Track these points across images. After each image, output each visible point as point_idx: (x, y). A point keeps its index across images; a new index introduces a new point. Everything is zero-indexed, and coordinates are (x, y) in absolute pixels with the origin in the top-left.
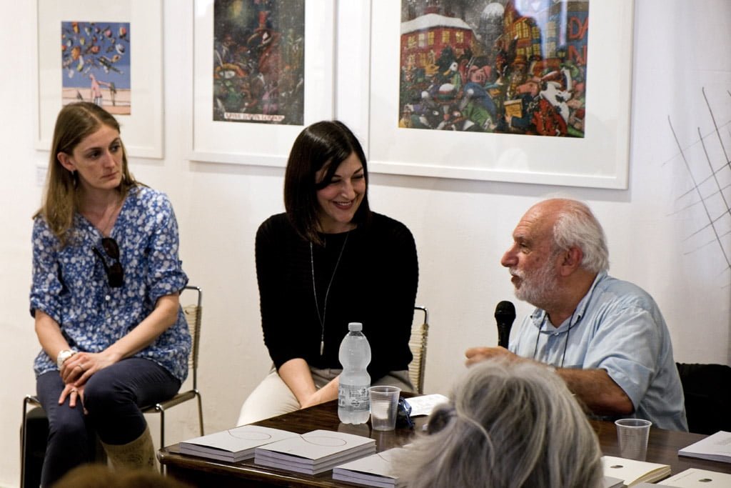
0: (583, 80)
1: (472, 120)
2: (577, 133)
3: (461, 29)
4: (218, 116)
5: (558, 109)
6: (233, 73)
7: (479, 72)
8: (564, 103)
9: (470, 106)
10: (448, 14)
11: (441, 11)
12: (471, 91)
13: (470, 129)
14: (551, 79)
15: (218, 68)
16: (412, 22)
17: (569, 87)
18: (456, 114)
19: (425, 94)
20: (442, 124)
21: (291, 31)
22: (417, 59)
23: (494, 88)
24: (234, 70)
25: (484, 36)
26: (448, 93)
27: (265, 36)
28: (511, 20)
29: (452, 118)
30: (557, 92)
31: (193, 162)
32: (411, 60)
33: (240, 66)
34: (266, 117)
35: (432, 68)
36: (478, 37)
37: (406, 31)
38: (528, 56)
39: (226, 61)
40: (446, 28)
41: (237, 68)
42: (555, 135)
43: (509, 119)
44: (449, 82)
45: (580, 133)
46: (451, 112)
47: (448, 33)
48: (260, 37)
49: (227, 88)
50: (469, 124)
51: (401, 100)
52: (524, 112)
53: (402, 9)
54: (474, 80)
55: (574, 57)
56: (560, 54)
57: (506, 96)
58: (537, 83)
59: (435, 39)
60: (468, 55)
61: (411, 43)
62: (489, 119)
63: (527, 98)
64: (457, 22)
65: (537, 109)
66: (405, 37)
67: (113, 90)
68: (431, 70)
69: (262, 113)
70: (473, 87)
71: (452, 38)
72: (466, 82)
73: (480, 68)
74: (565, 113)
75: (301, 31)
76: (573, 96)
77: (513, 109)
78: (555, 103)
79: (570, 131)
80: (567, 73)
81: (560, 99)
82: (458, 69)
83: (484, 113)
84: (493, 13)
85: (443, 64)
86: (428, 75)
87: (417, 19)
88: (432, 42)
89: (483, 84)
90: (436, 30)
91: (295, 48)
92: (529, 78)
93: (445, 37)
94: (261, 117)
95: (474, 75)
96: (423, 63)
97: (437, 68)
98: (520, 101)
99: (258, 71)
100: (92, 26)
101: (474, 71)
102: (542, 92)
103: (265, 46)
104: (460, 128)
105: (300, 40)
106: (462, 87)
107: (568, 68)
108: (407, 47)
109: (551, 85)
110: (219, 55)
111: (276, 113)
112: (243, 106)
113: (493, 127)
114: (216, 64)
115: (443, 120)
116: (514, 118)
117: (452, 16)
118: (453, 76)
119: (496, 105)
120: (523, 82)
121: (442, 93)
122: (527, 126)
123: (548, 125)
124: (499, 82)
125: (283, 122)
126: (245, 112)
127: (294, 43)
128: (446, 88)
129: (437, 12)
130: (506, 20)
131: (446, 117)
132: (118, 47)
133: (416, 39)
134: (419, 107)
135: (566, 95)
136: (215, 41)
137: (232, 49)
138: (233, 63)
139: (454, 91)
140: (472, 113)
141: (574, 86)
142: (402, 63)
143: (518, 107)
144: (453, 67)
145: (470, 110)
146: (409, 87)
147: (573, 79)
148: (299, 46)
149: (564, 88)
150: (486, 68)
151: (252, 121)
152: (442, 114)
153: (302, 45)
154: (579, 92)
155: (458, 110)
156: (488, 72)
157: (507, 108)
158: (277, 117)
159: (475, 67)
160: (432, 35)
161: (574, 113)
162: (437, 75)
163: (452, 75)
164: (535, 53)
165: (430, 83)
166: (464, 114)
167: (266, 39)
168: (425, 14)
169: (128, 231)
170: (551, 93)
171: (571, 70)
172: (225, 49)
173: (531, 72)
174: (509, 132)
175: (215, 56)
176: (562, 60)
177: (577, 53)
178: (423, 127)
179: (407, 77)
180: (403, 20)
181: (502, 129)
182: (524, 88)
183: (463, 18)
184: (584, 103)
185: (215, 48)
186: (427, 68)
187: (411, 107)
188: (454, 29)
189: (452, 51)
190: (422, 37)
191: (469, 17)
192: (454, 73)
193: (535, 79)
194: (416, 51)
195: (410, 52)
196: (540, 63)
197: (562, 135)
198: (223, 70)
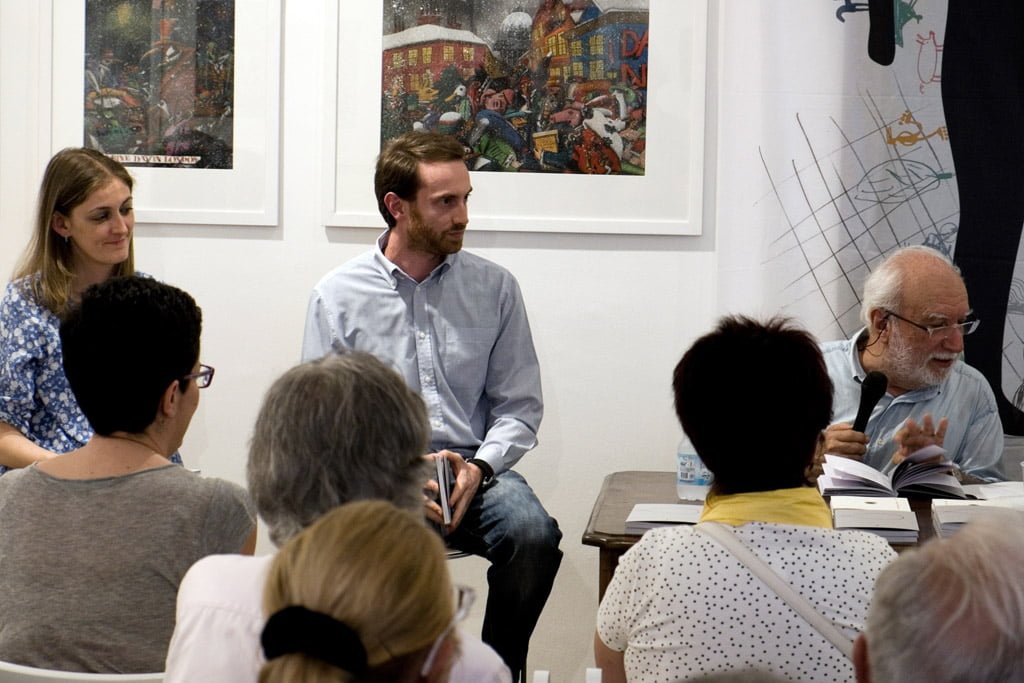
0: (641, 105)
1: (486, 157)
2: (634, 170)
3: (470, 44)
5: (607, 143)
6: (117, 101)
7: (497, 97)
8: (615, 134)
9: (485, 139)
10: (452, 24)
11: (442, 21)
12: (485, 121)
13: (484, 168)
14: (599, 105)
15: (93, 94)
16: (400, 34)
17: (623, 114)
21: (211, 45)
22: (407, 81)
23: (519, 117)
24: (117, 97)
25: (504, 53)
26: (452, 123)
27: (170, 51)
28: (542, 33)
30: (607, 121)
32: (397, 84)
33: (128, 92)
34: (173, 160)
35: (429, 92)
36: (496, 54)
37: (390, 45)
38: (566, 77)
39: (106, 84)
40: (449, 42)
41: (125, 93)
42: (604, 172)
43: (539, 155)
44: (454, 110)
45: (639, 170)
47: (452, 48)
48: (162, 52)
49: (108, 121)
50: (483, 161)
51: (382, 134)
52: (561, 146)
53: (385, 18)
54: (490, 106)
55: (629, 78)
56: (610, 75)
57: (536, 126)
58: (579, 110)
59: (433, 56)
60: (481, 75)
61: (398, 61)
62: (512, 155)
63: (566, 128)
64: (464, 35)
65: (580, 141)
66: (388, 54)
68: (426, 95)
69: (164, 153)
70: (490, 116)
71: (459, 55)
72: (478, 109)
73: (498, 92)
74: (617, 144)
75: (228, 45)
76: (628, 125)
77: (545, 141)
78: (604, 134)
79: (624, 167)
80: (620, 98)
81: (611, 129)
82: (466, 93)
83: (505, 147)
84: (517, 24)
85: (444, 87)
86: (423, 100)
87: (405, 31)
88: (427, 60)
89: (503, 113)
90: (437, 45)
91: (219, 68)
92: (568, 104)
93: (448, 53)
94: (163, 159)
95: (490, 101)
96: (415, 86)
97: (437, 92)
98: (555, 132)
99: (157, 98)
101: (490, 96)
102: (586, 121)
103: (169, 64)
105: (227, 56)
106: (473, 116)
107: (620, 91)
108: (392, 66)
109: (598, 113)
110: (93, 77)
111: (191, 153)
112: (134, 145)
113: (517, 165)
114: (89, 89)
116: (546, 153)
117: (458, 27)
118: (459, 102)
119: (521, 138)
120: (560, 108)
121: (444, 123)
122: (565, 163)
123: (594, 161)
124: (524, 109)
125: (199, 165)
126: (136, 153)
127: (216, 62)
128: (449, 117)
129: (436, 22)
130: (536, 32)
133: (405, 56)
135: (619, 124)
136: (87, 59)
137: (115, 69)
138: (117, 88)
139: (461, 122)
140: (487, 148)
141: (629, 113)
142: (385, 86)
143: (553, 139)
144: (459, 91)
145: (484, 144)
146: (395, 117)
147: (627, 104)
148: (225, 65)
149: (616, 115)
150: (507, 91)
151: (148, 165)
153: (231, 64)
154: (638, 118)
155: (467, 145)
156: (509, 98)
157: (537, 141)
158: (190, 158)
159: (491, 91)
160: (428, 51)
161: (629, 146)
162: (435, 101)
163: (459, 100)
164: (576, 74)
165: (426, 112)
166: (476, 150)
167: (171, 56)
168: (420, 24)
170: (598, 122)
171: (626, 94)
172: (103, 69)
173: (571, 97)
174: (539, 170)
175: (87, 78)
176: (613, 82)
177: (632, 74)
179: (392, 105)
180: (385, 33)
181: (531, 166)
182: (560, 116)
183: (473, 30)
184: (644, 134)
185: (86, 68)
186: (422, 92)
188: (460, 44)
189: (456, 72)
190: (413, 53)
191: (482, 28)
192: (461, 98)
193: (577, 105)
194: (406, 71)
195: (396, 72)
196: (582, 87)
197: (614, 172)
198: (103, 97)
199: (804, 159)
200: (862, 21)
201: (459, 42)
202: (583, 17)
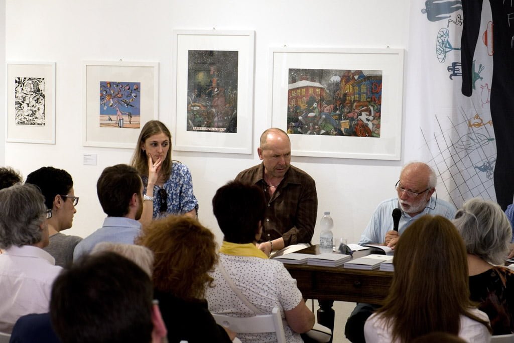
0: (379, 111)
1: (324, 130)
2: (376, 135)
3: (319, 88)
4: (189, 129)
5: (366, 125)
6: (198, 108)
7: (328, 107)
8: (370, 122)
9: (324, 123)
10: (313, 80)
11: (309, 79)
12: (324, 116)
13: (323, 134)
14: (363, 111)
15: (190, 105)
16: (294, 84)
17: (372, 114)
18: (316, 127)
19: (300, 118)
20: (309, 132)
21: (230, 87)
22: (297, 101)
23: (335, 115)
24: (198, 106)
25: (330, 91)
26: (312, 117)
27: (216, 90)
28: (344, 84)
29: (314, 129)
30: (367, 117)
31: (175, 151)
32: (293, 102)
33: (202, 104)
34: (216, 129)
35: (304, 105)
36: (328, 91)
37: (291, 88)
38: (352, 100)
39: (194, 102)
40: (311, 87)
41: (201, 105)
42: (366, 136)
43: (343, 129)
44: (313, 112)
45: (378, 135)
46: (313, 126)
47: (312, 89)
48: (213, 90)
49: (195, 115)
50: (323, 131)
51: (288, 120)
52: (350, 126)
53: (289, 78)
54: (325, 111)
55: (375, 101)
56: (368, 100)
57: (342, 119)
58: (357, 112)
59: (306, 92)
60: (322, 100)
61: (294, 94)
62: (333, 129)
63: (352, 119)
64: (317, 84)
65: (357, 124)
66: (290, 91)
67: (130, 115)
68: (303, 106)
69: (214, 127)
70: (325, 115)
71: (315, 92)
73: (328, 106)
74: (370, 125)
75: (236, 88)
76: (374, 119)
77: (345, 125)
78: (366, 122)
79: (373, 134)
80: (372, 108)
81: (368, 120)
82: (317, 106)
83: (331, 126)
84: (335, 80)
85: (310, 103)
86: (302, 109)
87: (297, 83)
88: (304, 94)
89: (330, 113)
90: (307, 88)
91: (233, 96)
92: (353, 111)
93: (311, 91)
94: (213, 129)
95: (325, 109)
96: (299, 103)
97: (307, 105)
98: (348, 121)
99: (212, 106)
100: (118, 84)
101: (326, 107)
102: (359, 117)
103: (216, 94)
104: (318, 134)
105: (235, 92)
106: (320, 114)
107: (372, 106)
108: (291, 95)
109: (364, 114)
110: (190, 99)
111: (223, 127)
112: (204, 124)
113: (335, 133)
114: (189, 103)
115: (309, 130)
116: (345, 128)
117: (314, 81)
118: (315, 109)
119: (336, 123)
120: (350, 112)
121: (310, 117)
122: (352, 132)
123: (362, 132)
124: (338, 112)
125: (225, 131)
126: (205, 127)
127: (232, 94)
128: (311, 115)
129: (307, 79)
130: (342, 84)
131: (311, 128)
132: (133, 95)
133: (296, 92)
134: (297, 124)
135: (371, 118)
136: (188, 92)
137: (197, 96)
138: (198, 103)
139: (315, 117)
140: (324, 127)
141: (375, 114)
142: (289, 103)
143: (348, 123)
144: (315, 105)
145: (323, 125)
146: (292, 114)
147: (374, 111)
148: (235, 95)
149: (370, 114)
150: (331, 106)
151: (208, 131)
152: (309, 127)
153: (236, 94)
154: (378, 117)
155: (318, 125)
156: (332, 108)
157: (342, 124)
158: (222, 129)
159: (326, 105)
160: (304, 90)
161: (375, 126)
162: (306, 109)
163: (314, 109)
164: (356, 99)
165: (303, 113)
166: (320, 127)
167: (217, 91)
168: (301, 80)
169: (172, 185)
170: (364, 117)
171: (373, 106)
172: (194, 96)
173: (354, 108)
174: (342, 135)
175: (188, 99)
176: (369, 102)
177: (376, 99)
178: (300, 133)
179: (291, 110)
180: (289, 84)
181: (340, 134)
182: (350, 115)
183: (320, 83)
184: (380, 122)
185: (188, 96)
186: (302, 106)
187: (294, 124)
188: (315, 88)
189: (314, 98)
190: (299, 91)
191: (323, 82)
192: (316, 108)
193: (356, 110)
194: (297, 97)
195: (293, 98)
196: (358, 104)
197: (369, 136)
198: (193, 106)
199: (438, 132)
200: (459, 80)
201: (315, 87)
202: (359, 78)
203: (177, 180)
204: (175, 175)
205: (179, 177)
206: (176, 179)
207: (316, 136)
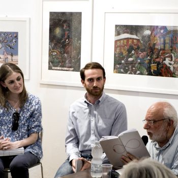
2: (176, 76)
3: (136, 39)
4: (50, 68)
5: (169, 68)
7: (142, 54)
9: (139, 66)
10: (131, 34)
12: (139, 61)
13: (138, 74)
14: (167, 57)
16: (119, 36)
17: (173, 60)
18: (134, 68)
19: (123, 61)
20: (129, 72)
21: (76, 39)
22: (120, 49)
23: (147, 60)
24: (56, 52)
25: (144, 42)
26: (131, 61)
27: (67, 40)
29: (132, 70)
30: (169, 62)
31: (41, 84)
32: (118, 50)
33: (58, 51)
34: (67, 69)
36: (142, 42)
37: (117, 39)
38: (159, 49)
39: (53, 49)
40: (131, 38)
42: (168, 76)
43: (152, 71)
44: (132, 57)
46: (132, 68)
47: (131, 40)
48: (65, 41)
49: (53, 58)
50: (138, 72)
51: (114, 63)
52: (157, 68)
53: (115, 32)
54: (140, 57)
55: (175, 49)
56: (170, 48)
57: (151, 62)
59: (127, 42)
60: (138, 48)
61: (118, 43)
62: (145, 71)
63: (158, 63)
64: (134, 37)
65: (162, 67)
66: (116, 42)
67: (12, 55)
68: (125, 53)
69: (66, 67)
70: (140, 59)
71: (133, 42)
72: (137, 57)
74: (172, 69)
75: (80, 39)
76: (174, 63)
77: (154, 67)
78: (168, 65)
79: (174, 75)
80: (173, 55)
81: (170, 64)
82: (135, 53)
83: (144, 68)
84: (147, 34)
85: (129, 51)
86: (124, 55)
88: (125, 43)
89: (143, 58)
90: (128, 39)
91: (78, 45)
92: (159, 57)
93: (130, 42)
94: (65, 69)
96: (123, 50)
97: (127, 52)
98: (156, 64)
99: (64, 53)
100: (4, 33)
101: (140, 54)
102: (164, 61)
103: (67, 44)
104: (135, 73)
105: (79, 42)
106: (136, 59)
108: (117, 45)
109: (167, 59)
111: (71, 67)
112: (59, 65)
113: (147, 73)
114: (50, 50)
115: (129, 70)
116: (154, 70)
117: (133, 34)
119: (148, 66)
120: (157, 58)
121: (129, 61)
122: (158, 73)
123: (166, 73)
124: (149, 58)
125: (73, 71)
126: (60, 67)
127: (77, 43)
128: (130, 59)
129: (128, 33)
130: (152, 36)
131: (130, 70)
132: (14, 40)
133: (120, 42)
134: (121, 66)
135: (172, 63)
136: (49, 42)
137: (55, 45)
138: (56, 50)
139: (133, 61)
140: (139, 69)
141: (175, 60)
142: (115, 51)
143: (156, 66)
144: (133, 52)
146: (117, 59)
147: (175, 57)
149: (172, 60)
150: (144, 53)
151: (62, 70)
152: (129, 68)
153: (80, 44)
154: (177, 61)
157: (152, 67)
159: (140, 52)
160: (125, 41)
161: (175, 69)
162: (127, 55)
163: (133, 55)
164: (162, 48)
165: (125, 58)
166: (137, 69)
168: (124, 33)
169: (25, 110)
170: (167, 62)
171: (174, 54)
172: (53, 45)
173: (160, 54)
174: (152, 75)
175: (49, 47)
176: (171, 50)
178: (122, 73)
179: (117, 56)
180: (116, 36)
181: (150, 74)
182: (157, 60)
183: (137, 36)
185: (49, 44)
187: (118, 66)
189: (132, 47)
190: (122, 41)
191: (139, 35)
192: (133, 54)
193: (162, 57)
194: (120, 46)
195: (118, 47)
196: (163, 51)
197: (171, 76)
198: (52, 52)
201: (133, 39)
202: (164, 32)
203: (29, 108)
204: (28, 104)
205: (31, 106)
206: (28, 106)
207: (133, 76)
